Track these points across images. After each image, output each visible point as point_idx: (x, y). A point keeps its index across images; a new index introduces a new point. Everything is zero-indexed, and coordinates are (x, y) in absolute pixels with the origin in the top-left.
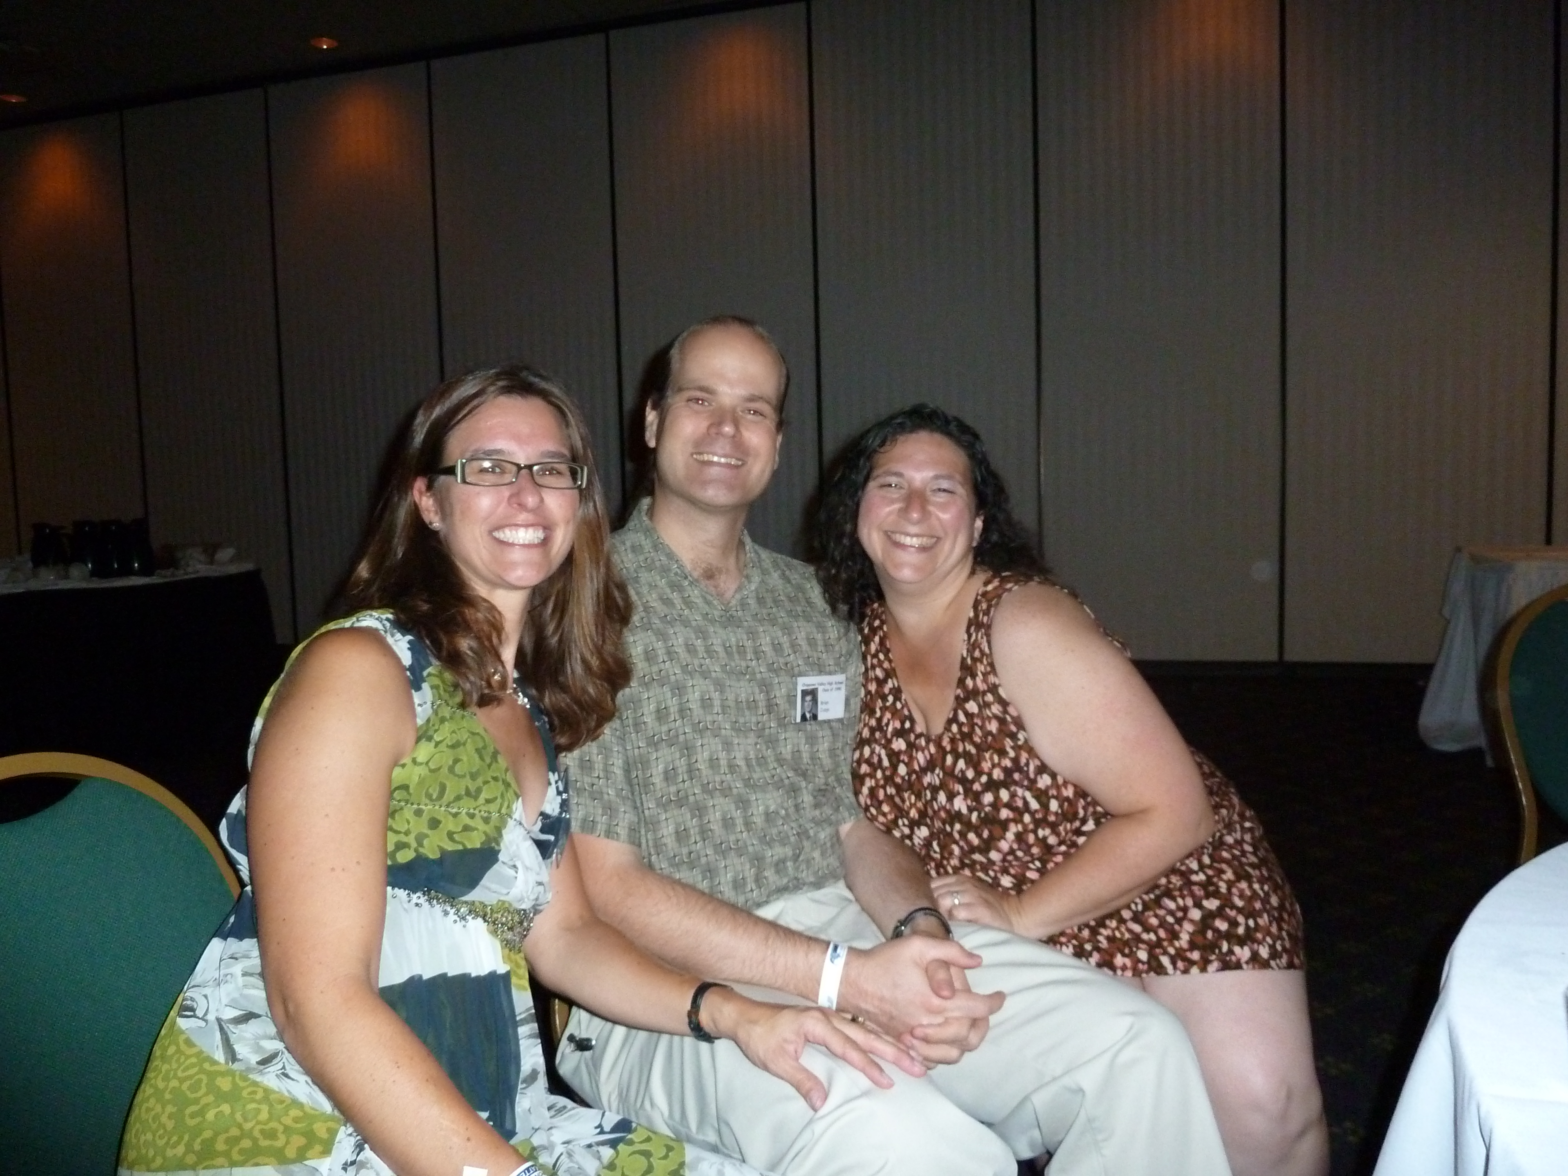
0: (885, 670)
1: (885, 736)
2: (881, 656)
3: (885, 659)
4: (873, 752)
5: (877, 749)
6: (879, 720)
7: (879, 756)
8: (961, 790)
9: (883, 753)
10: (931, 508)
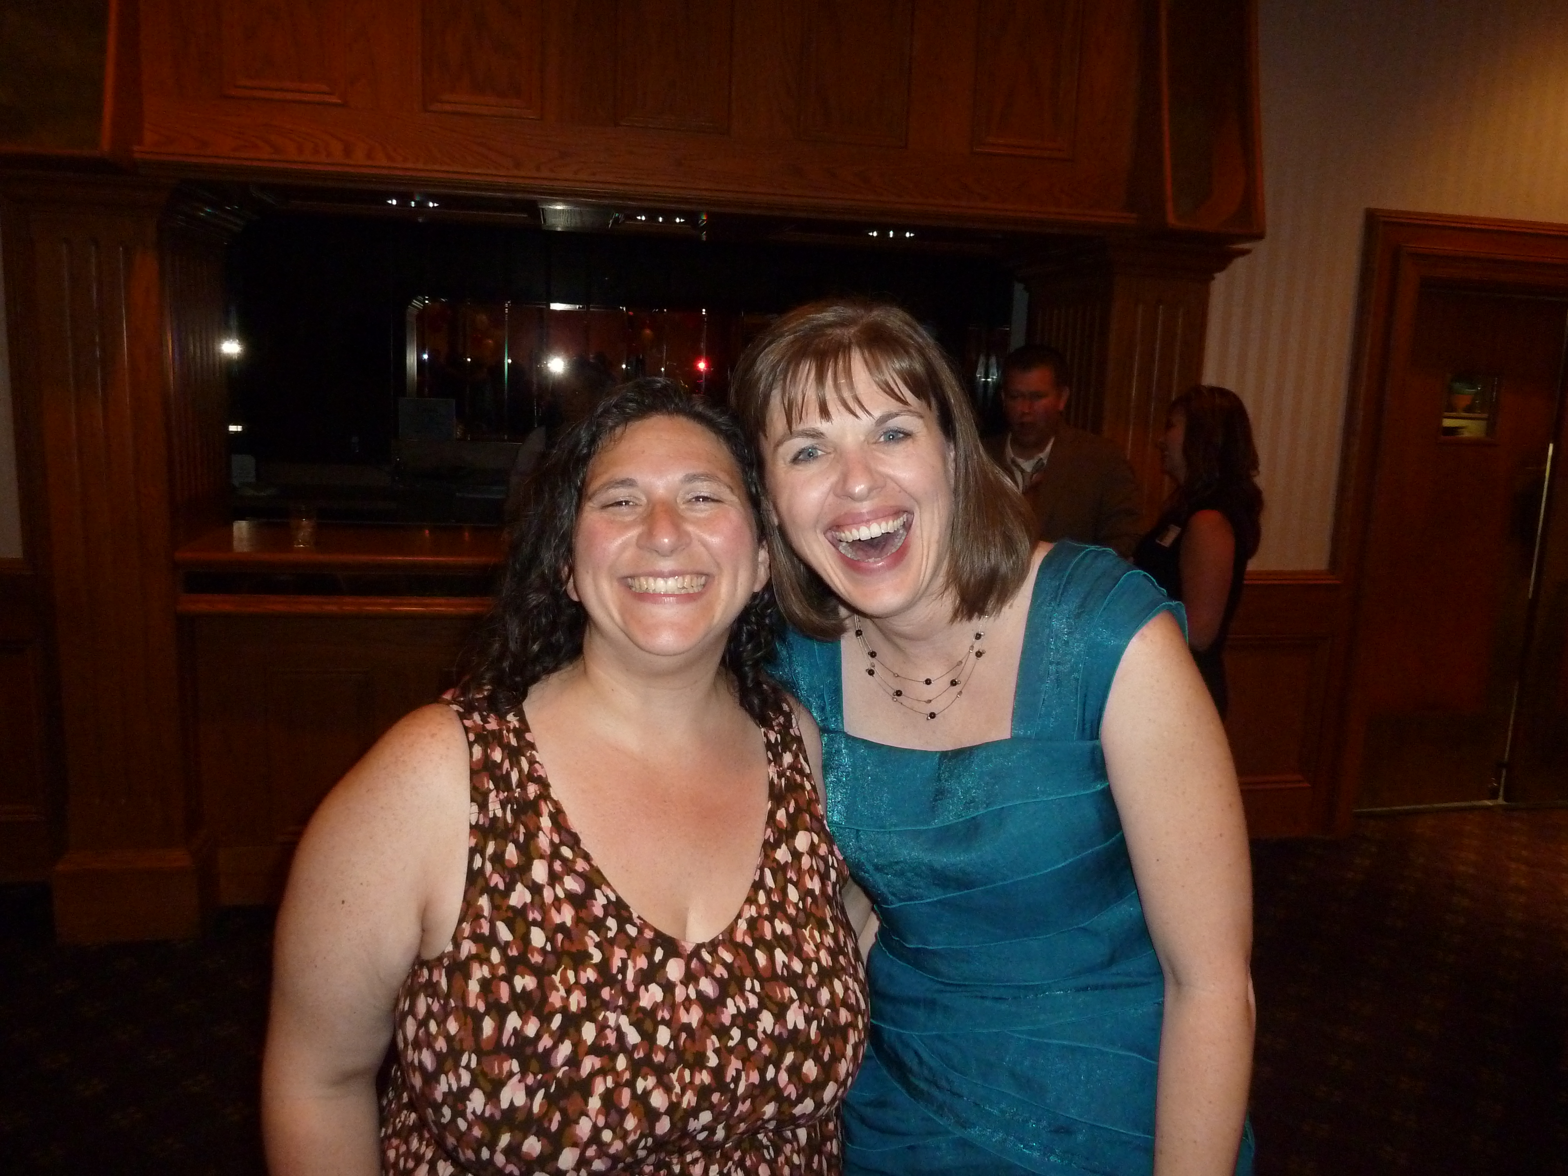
0: (582, 875)
1: (624, 990)
2: (566, 852)
3: (575, 855)
4: (602, 1028)
5: (612, 1017)
6: (603, 968)
7: (618, 1029)
9: (624, 1021)
10: (690, 528)
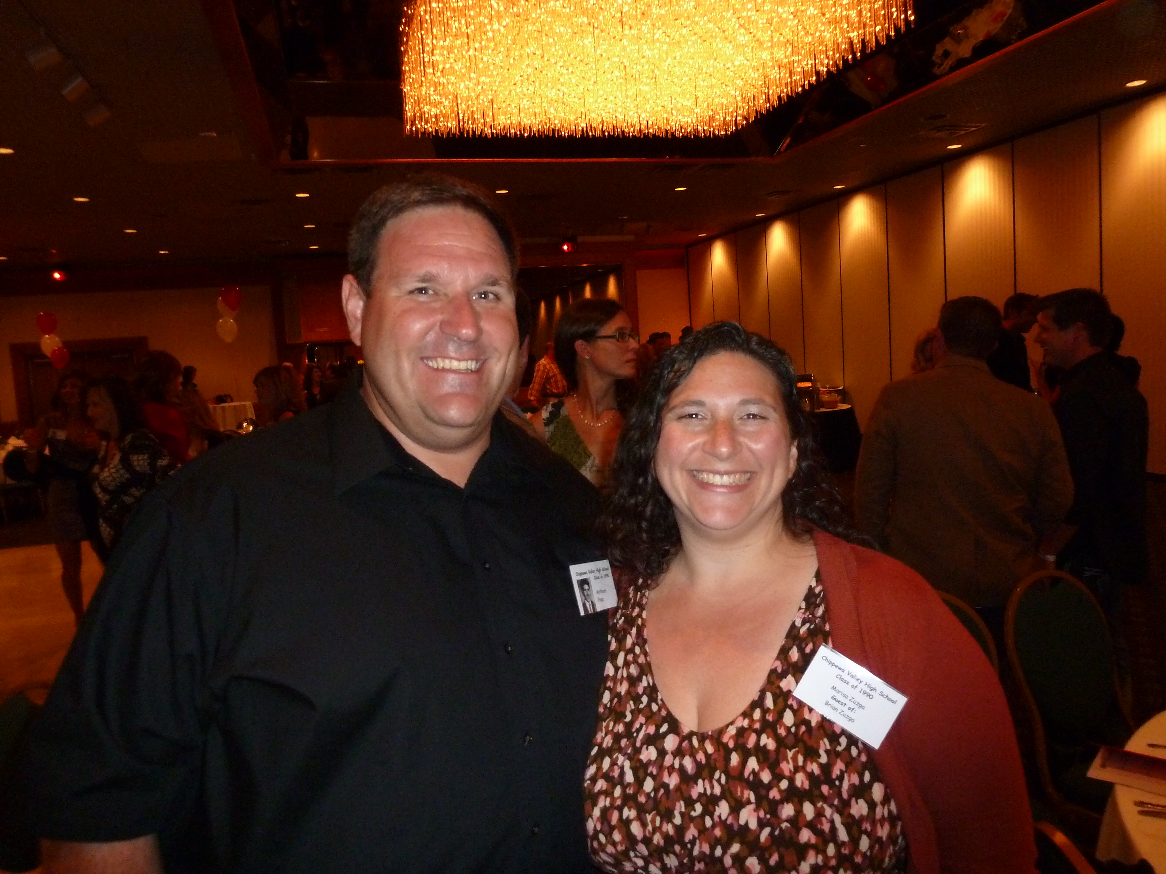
8: (753, 798)
